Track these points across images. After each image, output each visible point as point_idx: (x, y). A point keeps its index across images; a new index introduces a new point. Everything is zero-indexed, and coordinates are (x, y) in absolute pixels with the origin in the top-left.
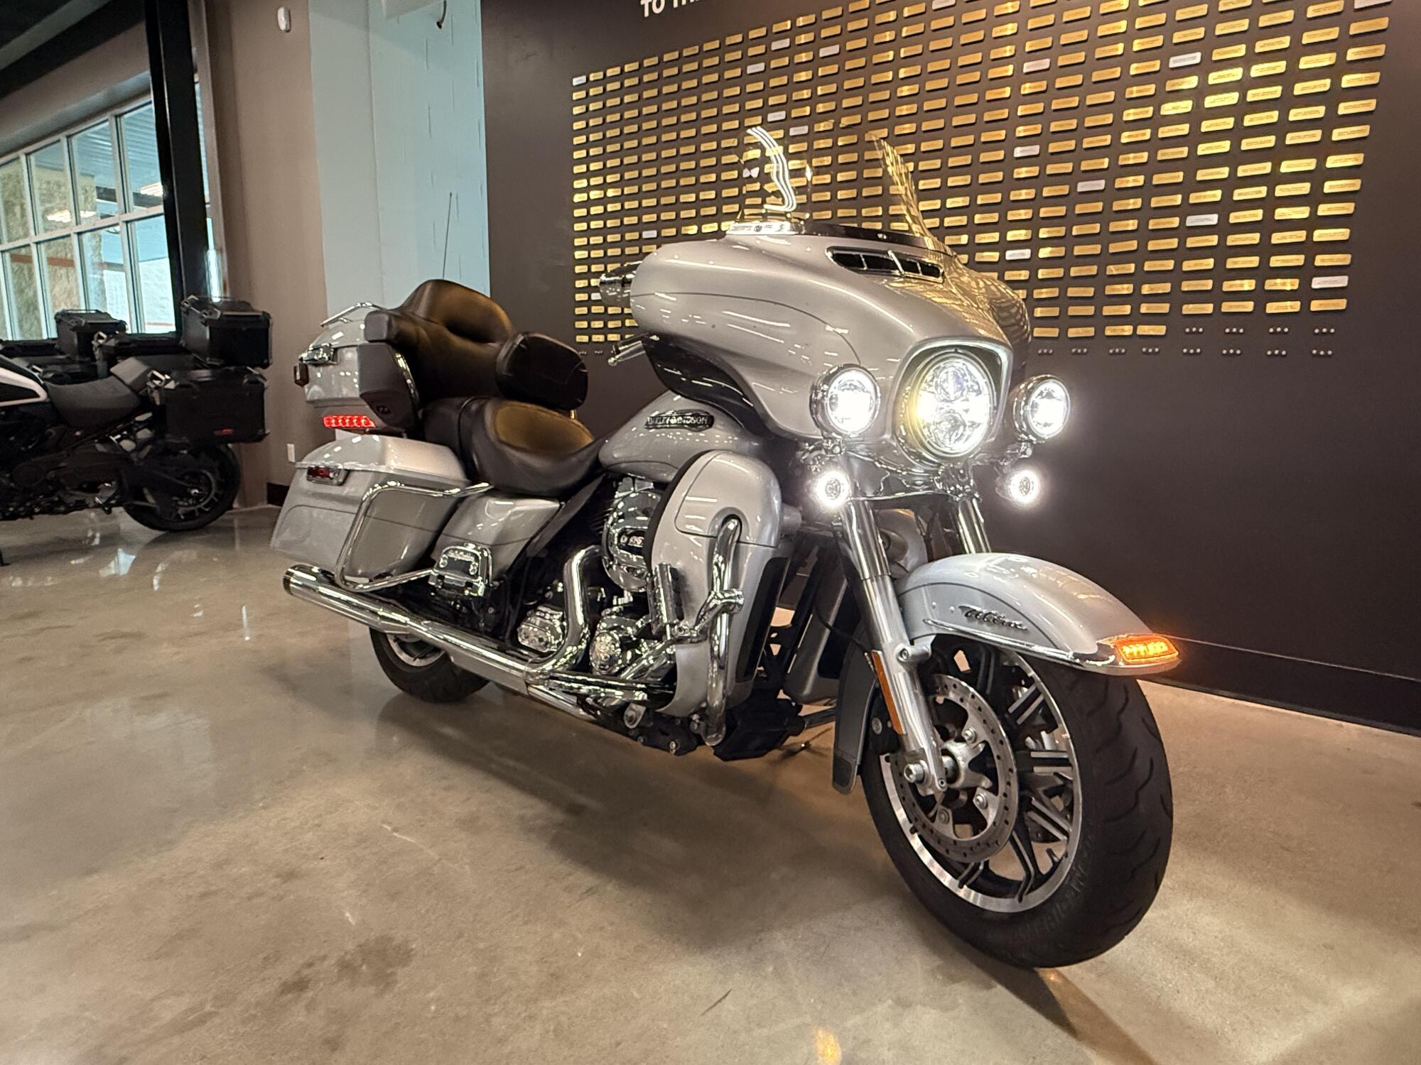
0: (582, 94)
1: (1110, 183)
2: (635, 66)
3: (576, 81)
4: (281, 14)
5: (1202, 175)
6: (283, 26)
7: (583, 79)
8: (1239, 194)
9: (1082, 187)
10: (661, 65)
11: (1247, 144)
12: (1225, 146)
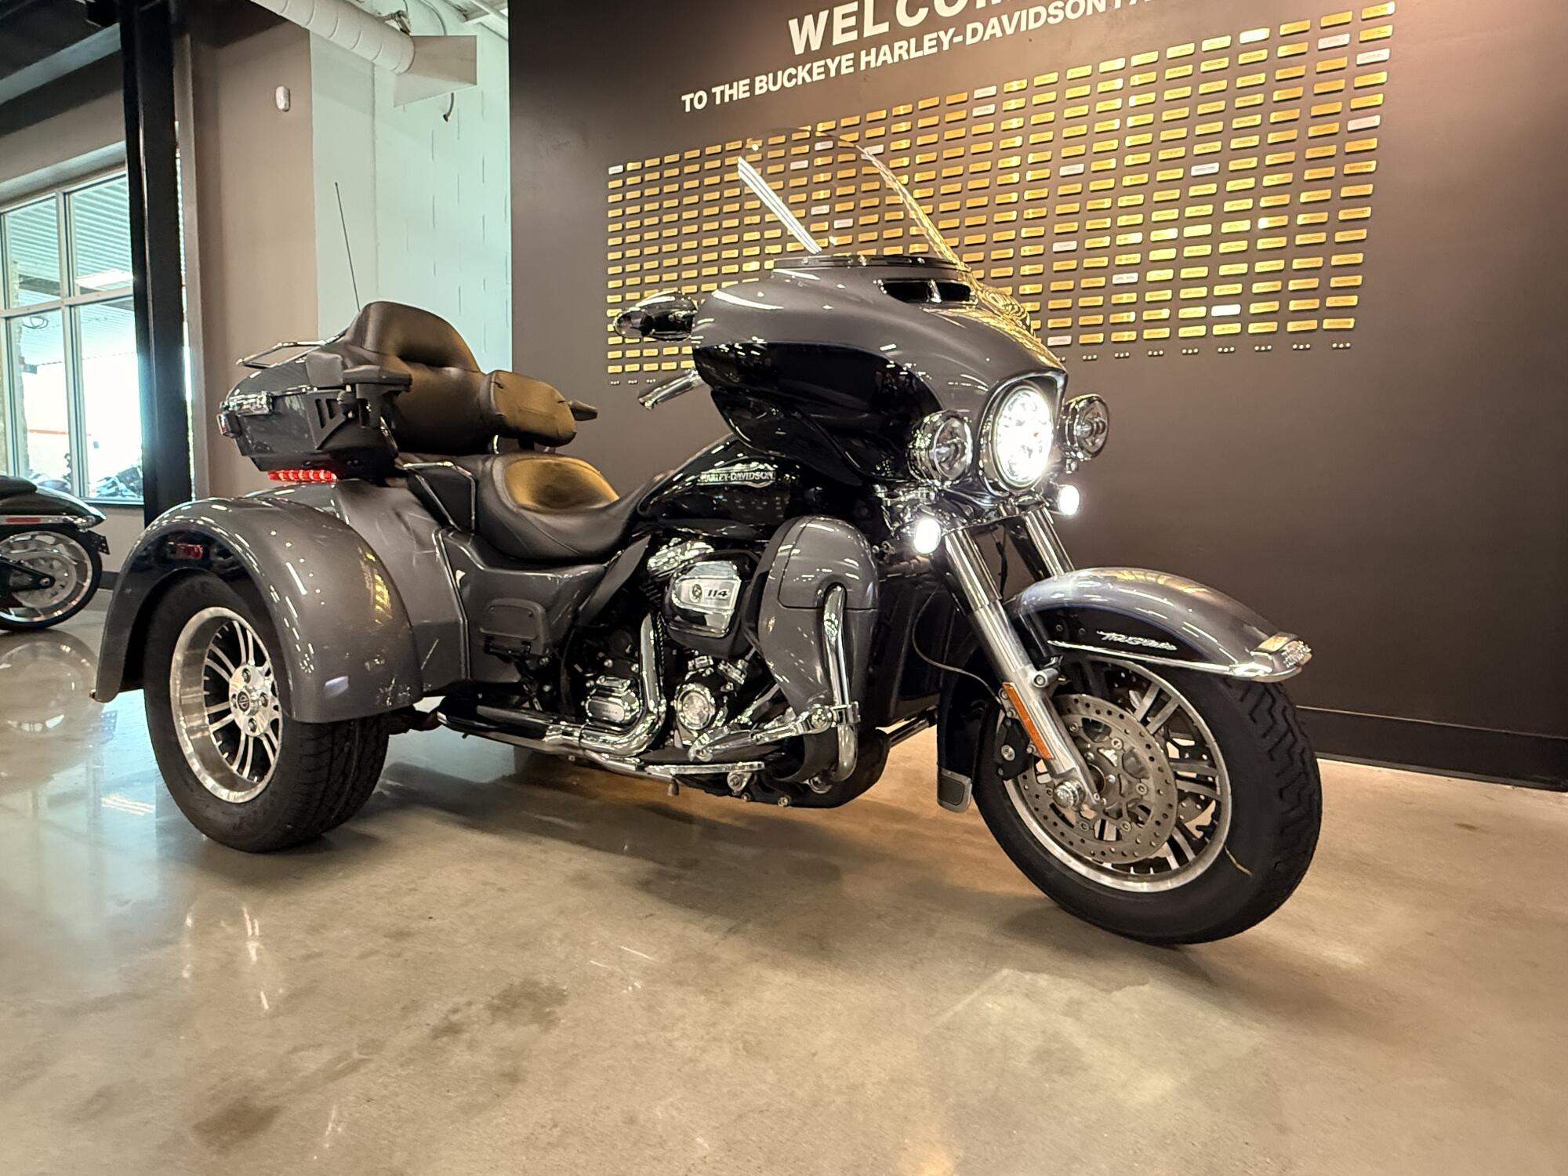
0: (619, 183)
1: (1142, 276)
2: (675, 158)
3: (612, 170)
4: (280, 93)
5: (1224, 270)
6: (281, 103)
7: (620, 169)
8: (1258, 288)
9: (1117, 279)
10: (702, 158)
11: (1262, 244)
12: (1242, 245)
